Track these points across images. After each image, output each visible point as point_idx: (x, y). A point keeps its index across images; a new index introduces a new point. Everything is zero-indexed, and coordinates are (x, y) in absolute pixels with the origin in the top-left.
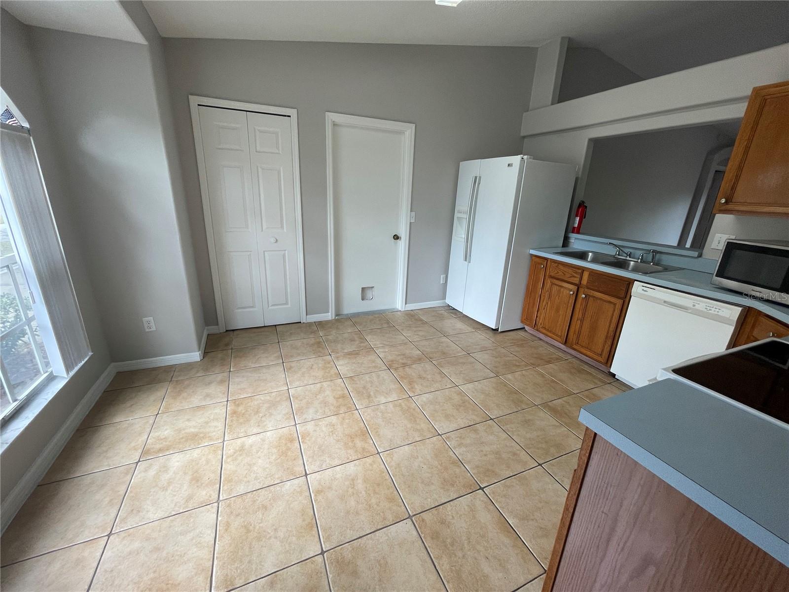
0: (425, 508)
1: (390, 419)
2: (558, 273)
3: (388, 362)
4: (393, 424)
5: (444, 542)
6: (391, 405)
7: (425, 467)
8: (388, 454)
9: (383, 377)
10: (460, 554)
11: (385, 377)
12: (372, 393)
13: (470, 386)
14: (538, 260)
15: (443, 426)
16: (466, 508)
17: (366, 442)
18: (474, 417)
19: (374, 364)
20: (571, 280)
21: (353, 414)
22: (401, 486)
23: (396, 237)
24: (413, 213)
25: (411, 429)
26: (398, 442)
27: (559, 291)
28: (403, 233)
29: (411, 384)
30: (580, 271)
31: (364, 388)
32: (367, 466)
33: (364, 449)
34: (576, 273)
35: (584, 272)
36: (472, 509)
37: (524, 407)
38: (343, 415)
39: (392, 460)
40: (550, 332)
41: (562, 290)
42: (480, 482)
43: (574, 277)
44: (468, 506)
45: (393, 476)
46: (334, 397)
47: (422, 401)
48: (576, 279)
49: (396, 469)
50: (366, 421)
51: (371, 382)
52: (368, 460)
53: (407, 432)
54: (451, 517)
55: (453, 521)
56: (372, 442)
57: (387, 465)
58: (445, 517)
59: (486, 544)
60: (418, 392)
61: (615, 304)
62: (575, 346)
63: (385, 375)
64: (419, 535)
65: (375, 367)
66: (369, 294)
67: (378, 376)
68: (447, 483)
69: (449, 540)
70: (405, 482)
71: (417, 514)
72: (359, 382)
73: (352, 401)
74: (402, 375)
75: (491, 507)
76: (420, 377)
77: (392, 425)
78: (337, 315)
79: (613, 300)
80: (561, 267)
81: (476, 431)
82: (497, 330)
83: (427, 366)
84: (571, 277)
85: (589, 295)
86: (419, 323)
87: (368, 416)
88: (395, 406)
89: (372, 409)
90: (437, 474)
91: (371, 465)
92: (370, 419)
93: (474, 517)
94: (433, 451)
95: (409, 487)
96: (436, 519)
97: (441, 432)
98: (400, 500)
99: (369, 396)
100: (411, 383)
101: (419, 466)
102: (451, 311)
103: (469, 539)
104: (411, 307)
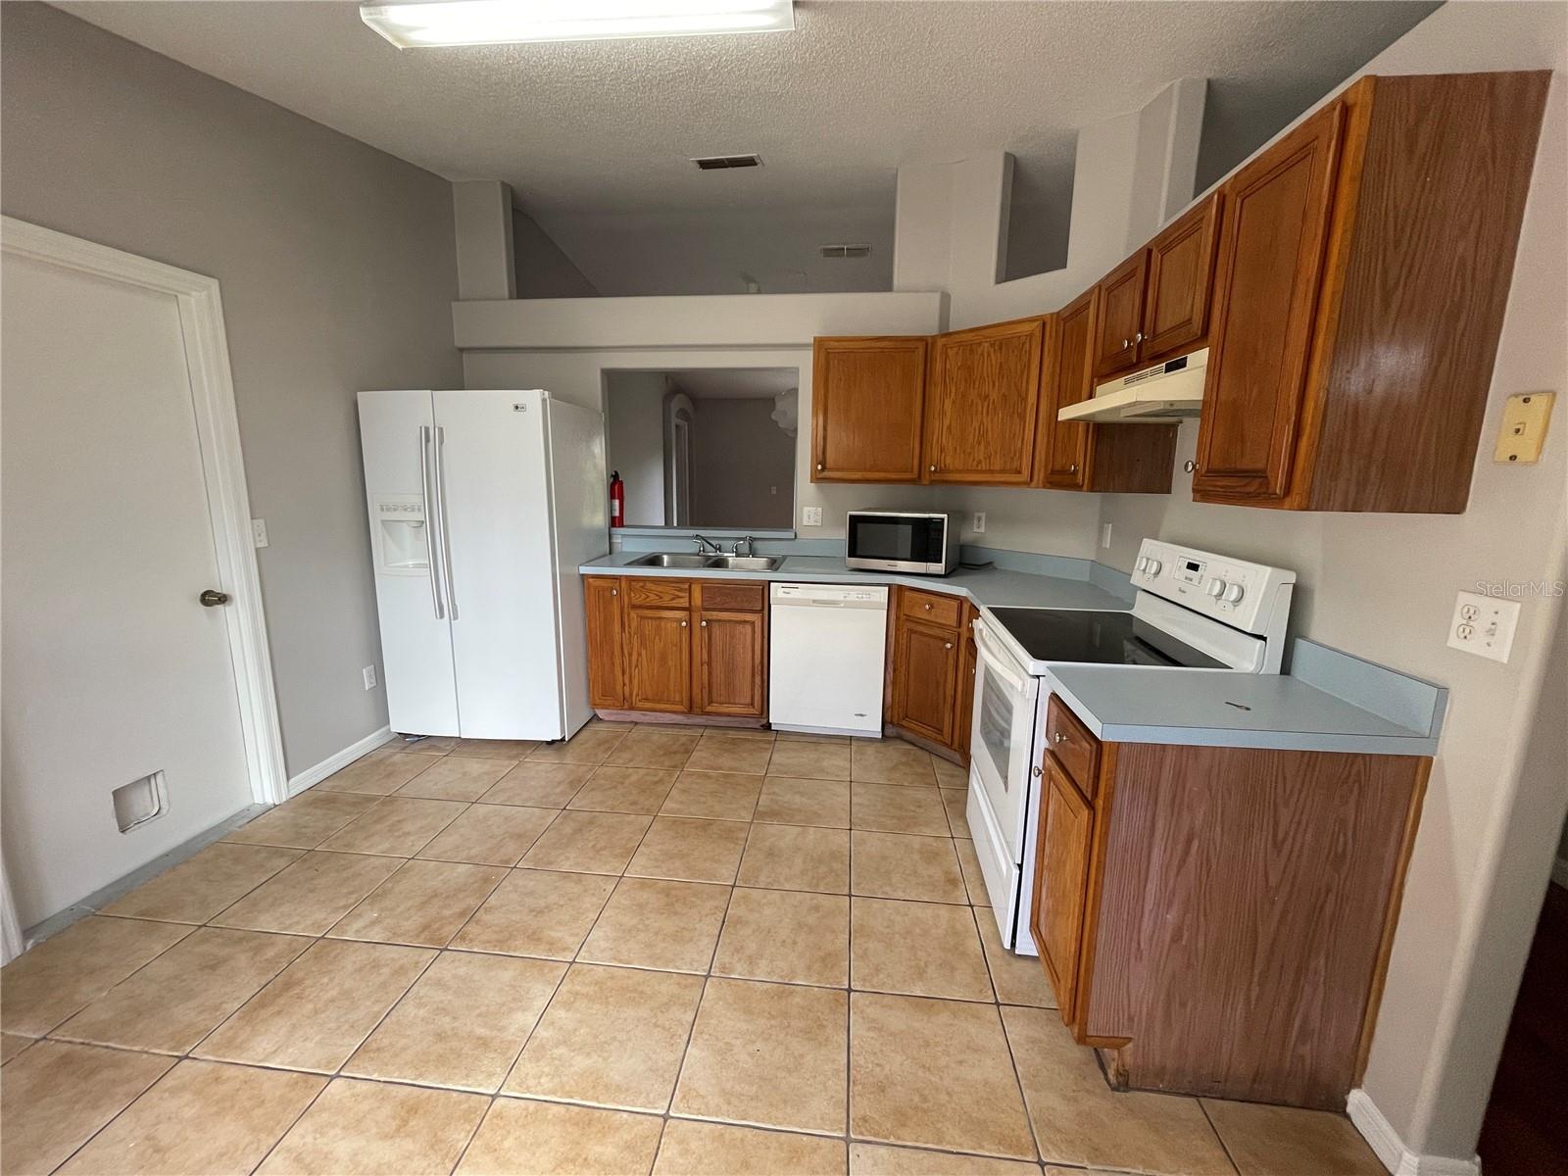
0: (842, 1102)
1: (596, 1037)
2: (648, 597)
3: (418, 936)
4: (614, 1039)
5: (916, 1108)
6: (559, 1014)
7: (758, 1045)
8: (684, 1097)
9: (454, 977)
10: (944, 1098)
11: (462, 971)
12: (481, 1031)
13: (639, 861)
14: (599, 582)
15: (694, 959)
16: (872, 1034)
17: (618, 1129)
18: (711, 904)
19: (386, 971)
20: (674, 604)
21: (499, 1116)
22: (776, 1118)
23: (212, 599)
24: (261, 522)
25: (656, 1016)
26: (671, 1057)
27: (658, 629)
28: (235, 574)
29: (539, 939)
30: (686, 586)
31: (440, 1037)
32: (681, 1165)
33: (629, 1147)
34: (681, 590)
35: (693, 586)
36: (877, 1027)
37: (743, 835)
38: (477, 1142)
39: (703, 1097)
40: (659, 701)
41: (663, 624)
42: (838, 983)
43: (679, 597)
44: (869, 1029)
45: (745, 1119)
46: (386, 1137)
47: (602, 951)
48: (681, 600)
49: (729, 1103)
50: (554, 1093)
51: (442, 1010)
52: (668, 1154)
53: (656, 1025)
54: (878, 1069)
55: (887, 1070)
56: (625, 1115)
57: (709, 1115)
58: (873, 1076)
59: (940, 1049)
60: (572, 942)
61: (753, 623)
62: (709, 709)
63: (449, 968)
64: (887, 1144)
65: (401, 971)
66: (142, 803)
67: (439, 984)
68: (813, 1032)
69: (916, 1099)
70: (771, 1105)
71: (848, 1123)
72: (403, 1042)
73: (455, 1094)
74: (495, 937)
75: (887, 1000)
76: (539, 912)
77: (616, 1043)
78: (27, 933)
79: (749, 617)
80: (648, 585)
81: (739, 921)
82: (563, 740)
83: (521, 883)
84: (673, 599)
85: (710, 621)
86: (374, 806)
87: (542, 1080)
88: (568, 1005)
89: (530, 1059)
90: (787, 1034)
91: (685, 1152)
92: (556, 1080)
93: (892, 1034)
94: (735, 1010)
95: (785, 1102)
96: (872, 1096)
97: (704, 970)
98: (805, 1138)
99: (484, 1043)
100: (534, 938)
101: (751, 1055)
102: (417, 746)
103: (924, 1066)
104: (307, 779)
